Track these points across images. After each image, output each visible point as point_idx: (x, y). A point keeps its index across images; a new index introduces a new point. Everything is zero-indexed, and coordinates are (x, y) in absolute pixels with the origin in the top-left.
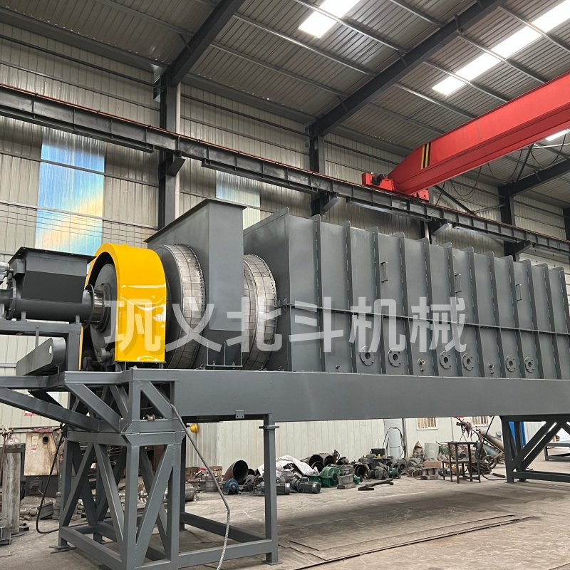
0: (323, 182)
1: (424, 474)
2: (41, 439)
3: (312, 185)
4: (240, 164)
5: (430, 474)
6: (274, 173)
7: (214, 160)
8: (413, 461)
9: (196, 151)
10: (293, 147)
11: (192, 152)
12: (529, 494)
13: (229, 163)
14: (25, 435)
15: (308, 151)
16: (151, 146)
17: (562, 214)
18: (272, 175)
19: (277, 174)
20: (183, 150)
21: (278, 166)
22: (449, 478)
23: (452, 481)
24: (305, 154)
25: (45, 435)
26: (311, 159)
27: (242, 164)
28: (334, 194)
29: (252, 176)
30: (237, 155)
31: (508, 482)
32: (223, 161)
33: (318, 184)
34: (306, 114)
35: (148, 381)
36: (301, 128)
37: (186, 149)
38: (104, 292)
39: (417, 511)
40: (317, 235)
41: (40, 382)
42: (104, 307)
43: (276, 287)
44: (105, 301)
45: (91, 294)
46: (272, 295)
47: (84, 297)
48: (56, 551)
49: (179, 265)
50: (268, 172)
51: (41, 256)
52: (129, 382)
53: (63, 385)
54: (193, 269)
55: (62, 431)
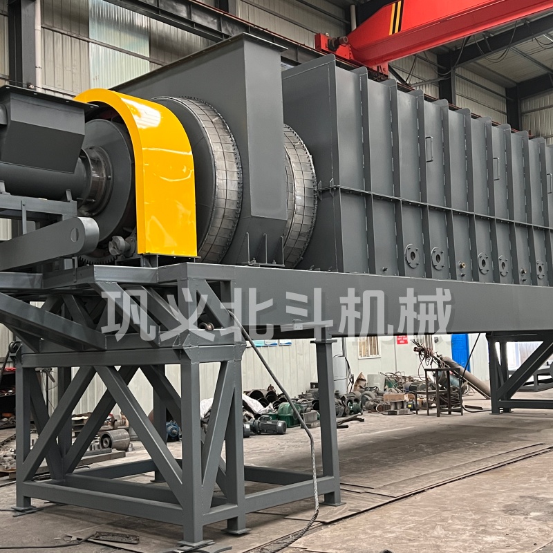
0: (236, 27)
1: (392, 409)
3: (223, 31)
5: (398, 408)
6: (173, 8)
8: (366, 394)
12: (528, 424)
17: (504, 95)
18: (170, 10)
19: (177, 11)
22: (426, 412)
23: (428, 414)
29: (142, 9)
31: (493, 413)
33: (230, 29)
35: (203, 280)
38: (101, 160)
39: (432, 445)
40: (362, 96)
41: (32, 281)
42: (104, 181)
43: (313, 163)
44: (104, 171)
45: (85, 161)
46: (310, 174)
47: (77, 164)
48: (18, 513)
49: (204, 126)
50: (165, 7)
51: (27, 101)
52: (176, 281)
53: (89, 282)
54: (221, 132)
55: (15, 355)
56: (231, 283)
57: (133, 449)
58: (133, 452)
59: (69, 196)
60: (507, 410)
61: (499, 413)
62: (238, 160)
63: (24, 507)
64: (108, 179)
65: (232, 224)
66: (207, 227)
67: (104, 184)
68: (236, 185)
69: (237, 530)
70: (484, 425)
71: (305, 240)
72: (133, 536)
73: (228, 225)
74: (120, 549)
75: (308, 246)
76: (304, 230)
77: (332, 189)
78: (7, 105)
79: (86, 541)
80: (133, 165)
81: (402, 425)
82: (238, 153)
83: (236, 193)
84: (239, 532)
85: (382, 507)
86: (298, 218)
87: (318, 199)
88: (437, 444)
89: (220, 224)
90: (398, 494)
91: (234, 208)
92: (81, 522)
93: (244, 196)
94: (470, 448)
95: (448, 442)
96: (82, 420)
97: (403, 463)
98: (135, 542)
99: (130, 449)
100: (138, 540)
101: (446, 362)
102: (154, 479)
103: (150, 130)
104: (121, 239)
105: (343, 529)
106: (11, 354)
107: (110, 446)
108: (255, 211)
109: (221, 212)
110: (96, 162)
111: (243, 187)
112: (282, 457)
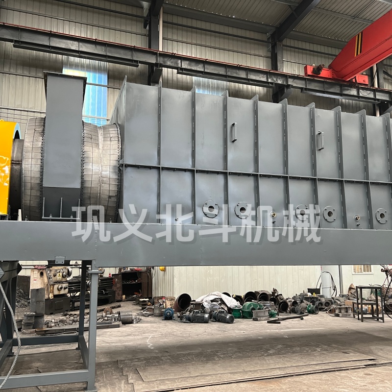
0: (279, 77)
1: (337, 312)
2: (39, 274)
3: (270, 80)
4: (208, 69)
6: (236, 74)
9: (172, 63)
10: (257, 53)
13: (198, 69)
14: (30, 270)
15: (269, 55)
16: (136, 61)
18: (235, 75)
20: (162, 63)
21: (239, 68)
24: (267, 57)
25: (41, 271)
26: (272, 61)
28: (288, 86)
29: (217, 77)
30: (205, 62)
32: (193, 68)
33: (275, 79)
34: (266, 25)
36: (264, 37)
37: (164, 62)
40: (160, 100)
49: (26, 132)
50: (231, 74)
54: (37, 135)
62: (43, 152)
65: (39, 192)
68: (39, 167)
71: (115, 201)
73: (36, 193)
75: (119, 205)
76: (112, 194)
83: (40, 173)
86: (105, 186)
89: (30, 193)
91: (39, 182)
96: (145, 301)
99: (135, 322)
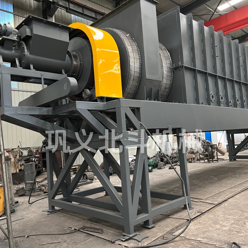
4: (85, 12)
5: (192, 160)
7: (72, 8)
9: (63, 3)
10: (108, 7)
11: (61, 3)
22: (203, 161)
23: (205, 162)
27: (87, 12)
29: (91, 19)
30: (84, 7)
31: (230, 161)
32: (76, 10)
35: (128, 107)
38: (77, 55)
39: (216, 176)
40: (190, 26)
41: (48, 111)
42: (79, 65)
43: (170, 56)
44: (79, 61)
45: (70, 56)
46: (169, 61)
47: (66, 57)
48: (50, 213)
49: (123, 38)
51: (41, 24)
52: (115, 108)
53: (74, 110)
54: (131, 41)
55: (45, 145)
56: (140, 108)
57: (95, 179)
58: (95, 181)
59: (63, 72)
60: (235, 160)
61: (232, 161)
62: (139, 53)
63: (52, 210)
64: (81, 64)
65: (137, 83)
66: (126, 85)
67: (79, 66)
68: (139, 65)
69: (149, 225)
70: (230, 166)
71: (168, 91)
72: (100, 229)
73: (135, 83)
74: (94, 236)
75: (169, 94)
76: (168, 86)
77: (180, 66)
78: (31, 26)
79: (79, 230)
80: (92, 56)
81: (197, 167)
82: (139, 50)
83: (139, 68)
84: (150, 227)
85: (211, 210)
86: (165, 81)
87: (173, 72)
88: (217, 176)
89: (132, 84)
90: (216, 203)
91: (138, 75)
92: (76, 218)
93: (142, 70)
94: (233, 177)
95: (221, 174)
96: (76, 168)
97: (209, 185)
98: (101, 232)
99: (94, 179)
100: (103, 231)
101: (207, 142)
102: (105, 194)
103: (99, 40)
104: (88, 90)
105: (199, 224)
106: (44, 145)
107: (87, 179)
108: (148, 76)
109: (132, 77)
110: (75, 57)
111: (142, 66)
112: (155, 182)
